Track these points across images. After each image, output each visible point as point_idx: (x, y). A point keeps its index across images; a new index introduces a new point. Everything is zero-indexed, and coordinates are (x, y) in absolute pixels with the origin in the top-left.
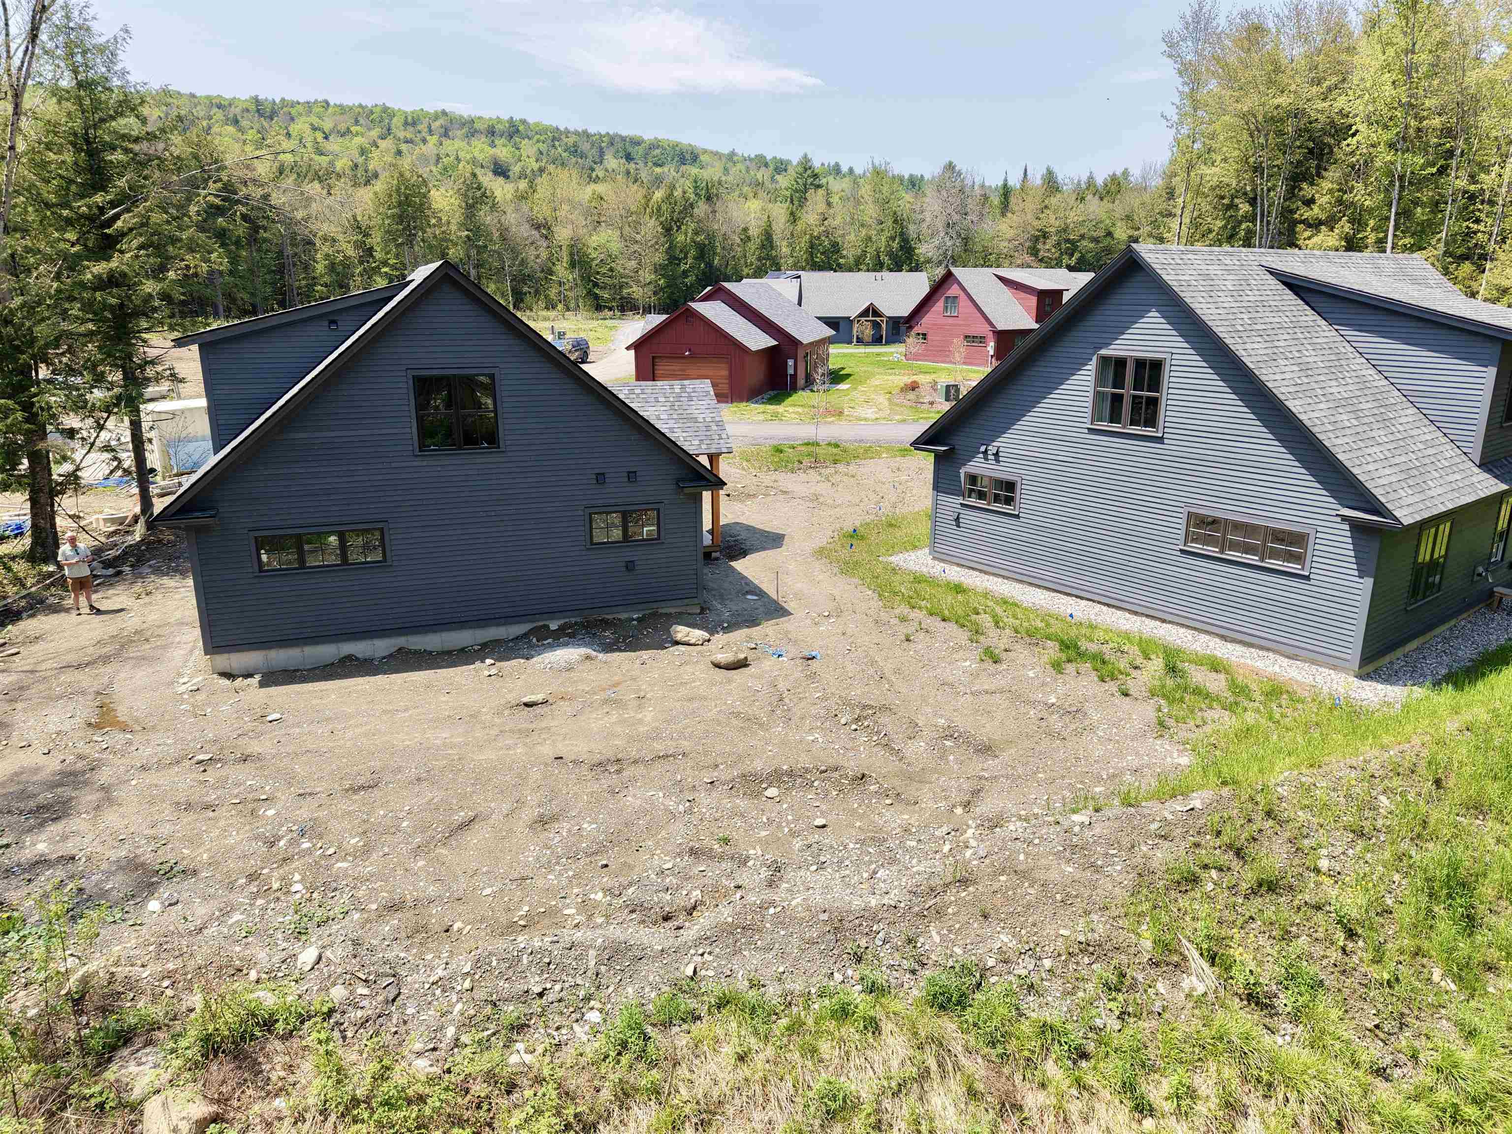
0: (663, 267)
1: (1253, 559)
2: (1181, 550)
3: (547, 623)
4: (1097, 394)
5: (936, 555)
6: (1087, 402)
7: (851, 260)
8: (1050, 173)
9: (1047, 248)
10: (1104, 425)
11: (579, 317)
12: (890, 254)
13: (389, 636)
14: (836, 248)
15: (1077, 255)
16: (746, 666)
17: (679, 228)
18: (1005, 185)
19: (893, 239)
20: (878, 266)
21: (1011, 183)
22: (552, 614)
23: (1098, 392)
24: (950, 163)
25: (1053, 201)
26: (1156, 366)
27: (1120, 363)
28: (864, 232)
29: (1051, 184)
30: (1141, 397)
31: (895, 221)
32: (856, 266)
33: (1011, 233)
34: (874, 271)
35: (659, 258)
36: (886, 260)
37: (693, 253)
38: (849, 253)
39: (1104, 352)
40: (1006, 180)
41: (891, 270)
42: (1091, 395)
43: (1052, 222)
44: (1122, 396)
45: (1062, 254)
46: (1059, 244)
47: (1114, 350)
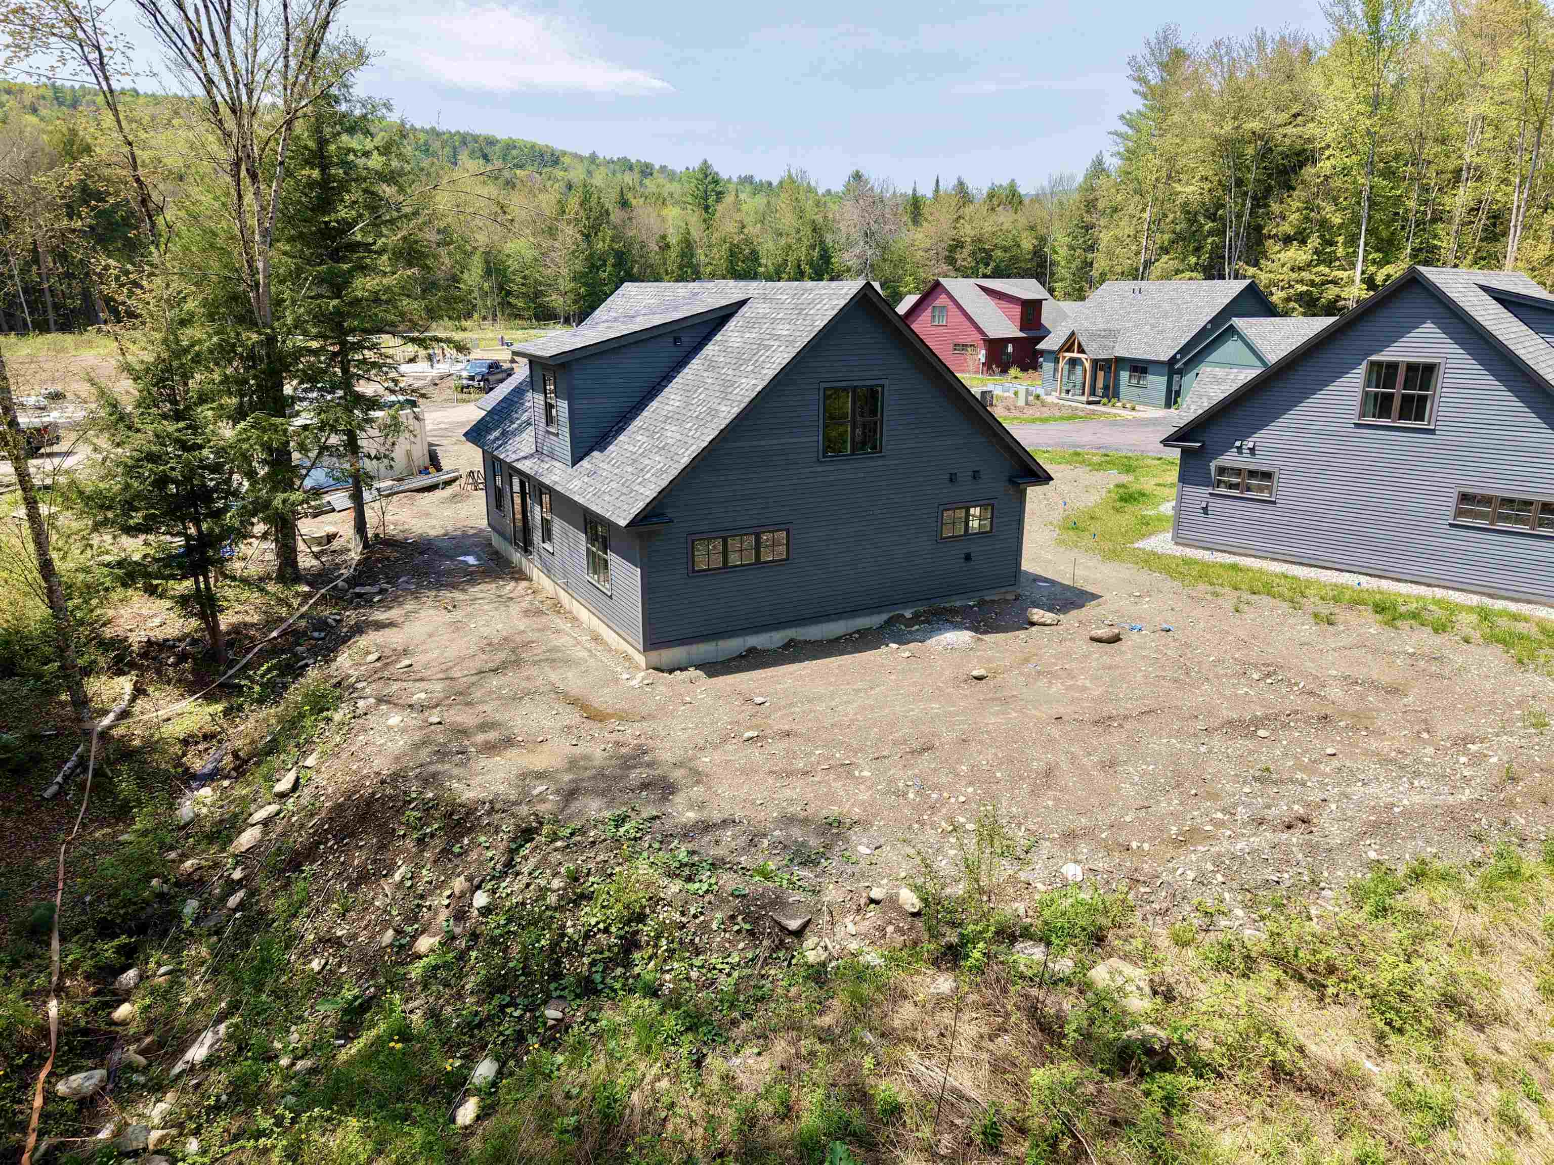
0: (584, 275)
1: (1525, 529)
2: (1450, 525)
3: (901, 612)
4: (1366, 394)
5: (1179, 540)
6: (1356, 402)
7: (771, 268)
8: (961, 184)
9: (963, 257)
10: (1369, 420)
11: (497, 326)
12: (811, 264)
13: (784, 628)
14: (754, 256)
15: (992, 264)
16: (1120, 639)
17: (596, 234)
18: (914, 194)
19: (813, 247)
20: (799, 275)
21: (920, 192)
22: (905, 604)
23: (1367, 393)
24: (858, 172)
25: (968, 210)
26: (1430, 369)
27: (1393, 367)
28: (783, 241)
29: (963, 194)
30: (1413, 396)
31: (814, 230)
32: (776, 276)
33: (928, 243)
34: (797, 280)
35: (579, 265)
36: (807, 269)
37: (611, 260)
38: (767, 263)
39: (1374, 358)
40: (914, 190)
41: (812, 279)
42: (1359, 396)
43: (968, 231)
44: (1392, 395)
45: (977, 263)
46: (973, 253)
47: (1385, 356)
